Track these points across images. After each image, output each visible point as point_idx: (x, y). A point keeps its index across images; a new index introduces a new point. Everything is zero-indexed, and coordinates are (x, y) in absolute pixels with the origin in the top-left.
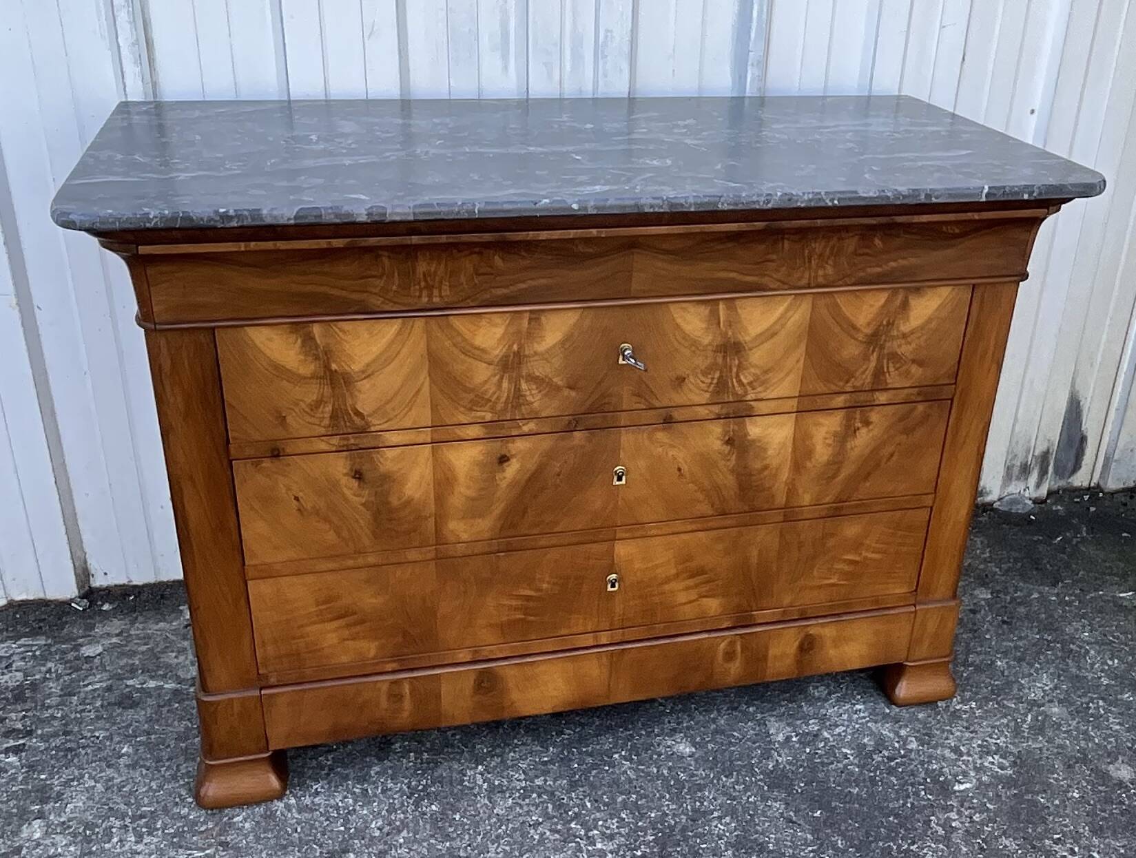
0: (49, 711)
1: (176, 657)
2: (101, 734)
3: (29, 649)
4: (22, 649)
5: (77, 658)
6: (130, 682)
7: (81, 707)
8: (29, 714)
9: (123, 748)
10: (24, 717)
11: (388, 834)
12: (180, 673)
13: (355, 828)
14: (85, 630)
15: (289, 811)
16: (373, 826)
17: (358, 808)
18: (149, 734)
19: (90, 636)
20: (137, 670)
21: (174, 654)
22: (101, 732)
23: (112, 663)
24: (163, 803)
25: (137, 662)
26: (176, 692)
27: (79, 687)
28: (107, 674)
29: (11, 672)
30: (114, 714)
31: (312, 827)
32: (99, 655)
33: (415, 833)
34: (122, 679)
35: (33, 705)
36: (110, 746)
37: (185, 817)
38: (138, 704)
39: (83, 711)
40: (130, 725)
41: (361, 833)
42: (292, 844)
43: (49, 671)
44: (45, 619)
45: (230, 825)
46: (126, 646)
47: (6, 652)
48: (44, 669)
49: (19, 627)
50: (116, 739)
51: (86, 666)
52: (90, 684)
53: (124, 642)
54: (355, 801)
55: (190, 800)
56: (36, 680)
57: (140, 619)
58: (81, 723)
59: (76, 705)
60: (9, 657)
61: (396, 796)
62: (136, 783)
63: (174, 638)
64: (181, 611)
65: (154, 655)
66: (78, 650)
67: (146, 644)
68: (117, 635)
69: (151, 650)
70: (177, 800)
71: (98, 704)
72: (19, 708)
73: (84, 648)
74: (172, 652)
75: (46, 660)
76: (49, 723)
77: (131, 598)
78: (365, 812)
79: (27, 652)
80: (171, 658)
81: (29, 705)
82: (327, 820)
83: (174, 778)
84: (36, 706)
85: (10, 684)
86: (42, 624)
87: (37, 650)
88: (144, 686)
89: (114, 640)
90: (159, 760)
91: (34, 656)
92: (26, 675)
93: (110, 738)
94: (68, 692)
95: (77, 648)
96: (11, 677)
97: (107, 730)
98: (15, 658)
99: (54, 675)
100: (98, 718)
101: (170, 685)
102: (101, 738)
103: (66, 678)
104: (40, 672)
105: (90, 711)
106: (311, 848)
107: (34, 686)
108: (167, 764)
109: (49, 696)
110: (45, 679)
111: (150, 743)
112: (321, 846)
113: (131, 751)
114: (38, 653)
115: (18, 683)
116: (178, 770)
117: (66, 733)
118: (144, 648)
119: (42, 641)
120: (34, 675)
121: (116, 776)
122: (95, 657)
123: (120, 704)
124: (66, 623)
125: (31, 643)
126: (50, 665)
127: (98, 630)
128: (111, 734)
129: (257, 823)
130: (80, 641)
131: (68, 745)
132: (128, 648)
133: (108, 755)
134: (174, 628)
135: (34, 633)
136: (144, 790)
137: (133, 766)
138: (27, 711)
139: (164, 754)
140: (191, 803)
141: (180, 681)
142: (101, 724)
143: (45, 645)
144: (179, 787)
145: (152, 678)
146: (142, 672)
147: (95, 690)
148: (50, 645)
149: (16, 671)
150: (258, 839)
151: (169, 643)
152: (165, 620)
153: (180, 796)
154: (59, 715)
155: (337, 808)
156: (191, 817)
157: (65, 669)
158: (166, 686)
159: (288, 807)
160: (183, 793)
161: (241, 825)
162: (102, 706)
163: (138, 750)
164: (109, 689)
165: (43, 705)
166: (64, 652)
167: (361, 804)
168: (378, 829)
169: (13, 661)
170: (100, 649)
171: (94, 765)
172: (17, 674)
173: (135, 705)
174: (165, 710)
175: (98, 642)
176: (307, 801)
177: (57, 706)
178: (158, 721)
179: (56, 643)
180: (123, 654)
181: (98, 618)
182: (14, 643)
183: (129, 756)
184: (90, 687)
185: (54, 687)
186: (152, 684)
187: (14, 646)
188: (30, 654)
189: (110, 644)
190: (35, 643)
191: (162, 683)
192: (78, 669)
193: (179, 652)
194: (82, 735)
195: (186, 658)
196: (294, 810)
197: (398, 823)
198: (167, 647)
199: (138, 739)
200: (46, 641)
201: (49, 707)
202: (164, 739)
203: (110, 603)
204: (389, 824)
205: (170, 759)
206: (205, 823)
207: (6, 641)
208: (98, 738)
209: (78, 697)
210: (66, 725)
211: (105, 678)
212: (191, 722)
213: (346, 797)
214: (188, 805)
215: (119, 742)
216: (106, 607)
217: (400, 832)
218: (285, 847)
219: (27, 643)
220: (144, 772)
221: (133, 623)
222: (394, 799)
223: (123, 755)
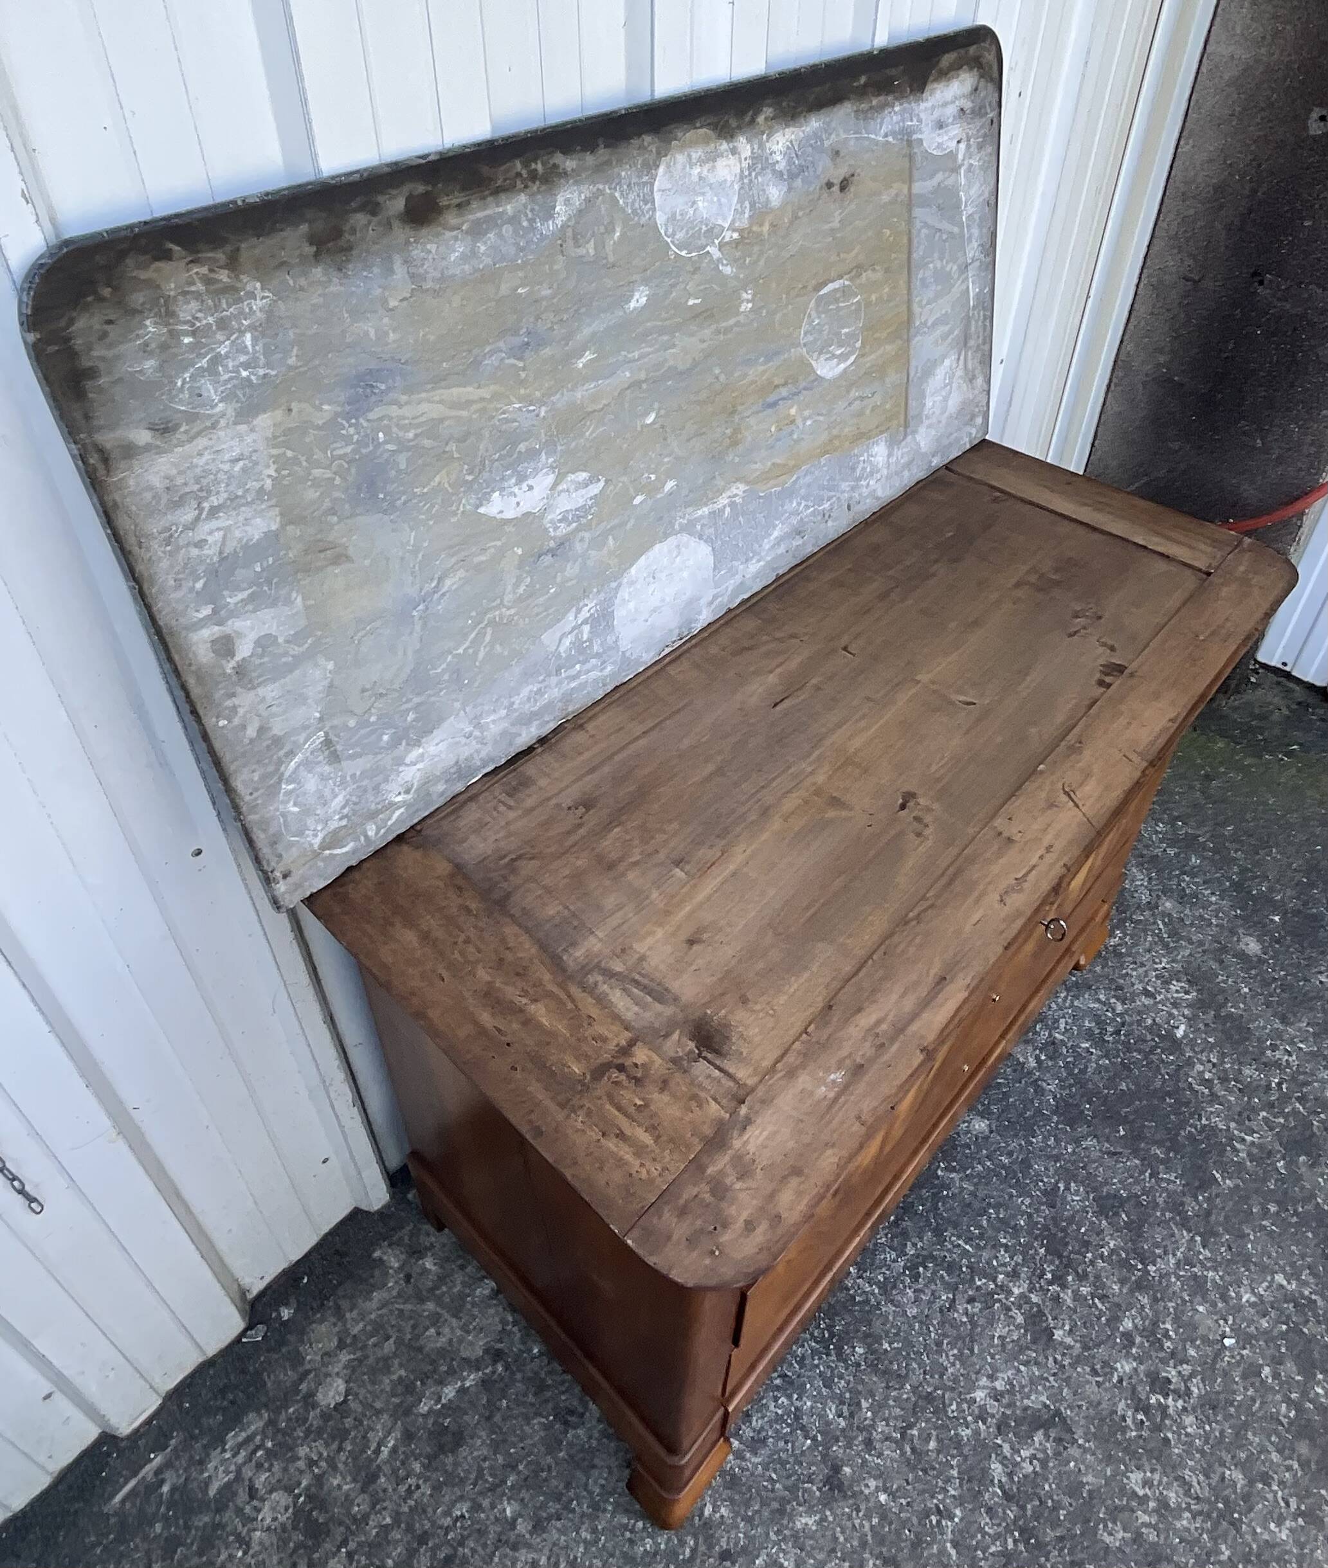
0: (371, 1523)
1: (438, 1334)
2: (461, 1509)
3: (251, 1447)
4: (243, 1453)
5: (326, 1417)
6: (423, 1408)
7: (402, 1489)
8: (352, 1545)
9: (504, 1510)
10: (350, 1555)
11: (852, 1415)
12: (465, 1354)
13: (819, 1431)
14: (294, 1368)
15: (743, 1458)
16: (831, 1416)
17: (798, 1404)
18: (514, 1467)
19: (308, 1372)
20: (413, 1383)
21: (432, 1331)
22: (458, 1505)
23: (376, 1397)
24: (617, 1552)
25: (403, 1373)
26: (485, 1383)
27: (371, 1461)
28: (385, 1417)
29: (263, 1500)
30: (449, 1468)
31: (783, 1463)
32: (348, 1392)
33: (873, 1396)
34: (408, 1412)
35: (342, 1529)
36: (488, 1518)
37: (655, 1554)
38: (461, 1433)
39: (409, 1492)
40: (480, 1471)
41: (830, 1437)
42: (784, 1501)
43: (312, 1463)
44: (225, 1386)
45: (707, 1524)
46: (366, 1357)
47: (227, 1472)
48: (301, 1464)
49: (204, 1420)
50: (486, 1503)
51: (349, 1422)
52: (379, 1446)
53: (359, 1354)
54: (789, 1397)
55: (640, 1524)
56: (307, 1488)
57: (345, 1304)
58: (424, 1511)
59: (394, 1490)
60: (238, 1477)
61: (816, 1362)
62: (567, 1547)
63: (409, 1307)
64: (381, 1259)
65: (412, 1348)
66: (314, 1406)
67: (388, 1338)
68: (341, 1345)
69: (399, 1342)
70: (628, 1535)
71: (417, 1467)
72: (328, 1546)
73: (320, 1396)
74: (427, 1329)
75: (291, 1449)
76: (388, 1543)
77: (305, 1281)
78: (809, 1404)
79: (254, 1452)
80: (433, 1339)
81: (339, 1532)
82: (786, 1442)
83: (596, 1507)
84: (348, 1528)
85: (282, 1518)
86: (231, 1397)
87: (263, 1440)
88: (444, 1401)
89: (344, 1357)
90: (558, 1497)
91: (268, 1452)
92: (289, 1490)
93: (476, 1507)
94: (367, 1477)
95: (309, 1401)
96: (273, 1509)
97: (462, 1498)
98: (248, 1472)
99: (323, 1464)
100: (437, 1488)
101: (471, 1379)
102: (467, 1515)
103: (343, 1456)
104: (302, 1472)
105: (418, 1487)
106: (805, 1490)
107: (317, 1499)
108: (571, 1494)
109: (348, 1501)
110: (319, 1480)
111: (526, 1479)
112: (810, 1481)
113: (516, 1506)
114: (269, 1444)
115: (291, 1510)
116: (591, 1493)
117: (423, 1539)
118: (389, 1346)
119: (255, 1423)
120: (299, 1484)
121: (536, 1556)
122: (345, 1401)
123: (442, 1449)
124: (258, 1373)
125: (244, 1435)
126: (303, 1451)
127: (311, 1356)
128: (473, 1500)
129: (732, 1501)
130: (303, 1387)
131: (441, 1555)
132: (371, 1360)
133: (500, 1534)
134: (394, 1293)
135: (234, 1420)
136: (581, 1549)
137: (538, 1527)
138: (344, 1543)
139: (554, 1482)
140: (644, 1528)
141: (476, 1365)
142: (448, 1495)
143: (267, 1425)
144: (613, 1516)
145: (441, 1383)
146: (423, 1383)
147: (394, 1450)
148: (271, 1422)
149: (271, 1492)
150: (749, 1520)
151: (411, 1318)
152: (374, 1288)
153: (625, 1527)
154: (388, 1520)
155: (779, 1419)
156: (663, 1546)
157: (327, 1445)
158: (468, 1384)
159: (739, 1455)
160: (625, 1521)
161: (718, 1515)
162: (423, 1465)
163: (522, 1500)
164: (408, 1436)
165: (355, 1519)
166: (301, 1420)
167: (795, 1396)
168: (839, 1416)
169: (250, 1480)
170: (340, 1385)
171: (496, 1559)
172: (274, 1495)
173: (458, 1439)
174: (497, 1418)
175: (328, 1375)
176: (747, 1432)
177: (373, 1506)
178: (505, 1441)
179: (277, 1411)
180: (373, 1372)
181: (292, 1338)
182: (224, 1451)
183: (521, 1516)
184: (385, 1451)
185: (341, 1483)
186: (449, 1392)
187: (228, 1455)
188: (260, 1453)
189: (345, 1367)
190: (249, 1432)
191: (459, 1384)
192: (342, 1435)
193: (434, 1324)
194: (441, 1527)
195: (452, 1329)
196: (748, 1455)
197: (847, 1395)
198: (414, 1327)
199: (509, 1484)
200: (261, 1416)
201: (365, 1518)
202: (538, 1464)
203: (287, 1305)
204: (842, 1403)
205: (568, 1485)
206: (682, 1543)
207: (208, 1455)
208: (463, 1516)
209: (385, 1475)
210: (410, 1529)
211: (389, 1424)
212: (541, 1415)
213: (776, 1399)
214: (645, 1534)
215: (493, 1506)
216: (286, 1313)
217: (859, 1404)
218: (781, 1512)
219: (240, 1439)
220: (558, 1524)
221: (339, 1313)
222: (817, 1366)
223: (514, 1520)
